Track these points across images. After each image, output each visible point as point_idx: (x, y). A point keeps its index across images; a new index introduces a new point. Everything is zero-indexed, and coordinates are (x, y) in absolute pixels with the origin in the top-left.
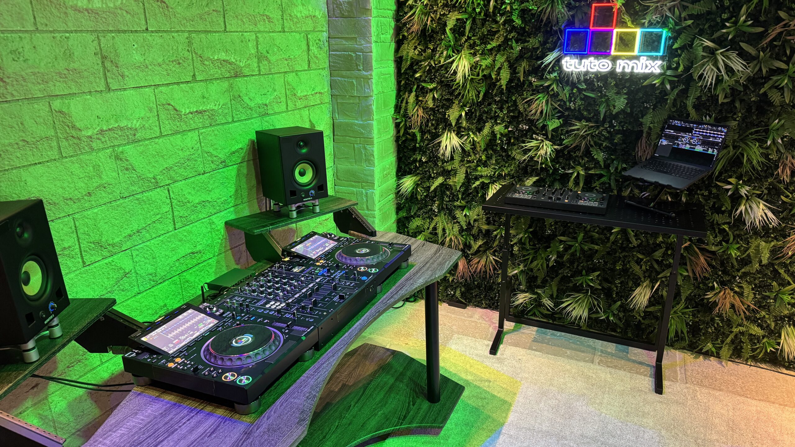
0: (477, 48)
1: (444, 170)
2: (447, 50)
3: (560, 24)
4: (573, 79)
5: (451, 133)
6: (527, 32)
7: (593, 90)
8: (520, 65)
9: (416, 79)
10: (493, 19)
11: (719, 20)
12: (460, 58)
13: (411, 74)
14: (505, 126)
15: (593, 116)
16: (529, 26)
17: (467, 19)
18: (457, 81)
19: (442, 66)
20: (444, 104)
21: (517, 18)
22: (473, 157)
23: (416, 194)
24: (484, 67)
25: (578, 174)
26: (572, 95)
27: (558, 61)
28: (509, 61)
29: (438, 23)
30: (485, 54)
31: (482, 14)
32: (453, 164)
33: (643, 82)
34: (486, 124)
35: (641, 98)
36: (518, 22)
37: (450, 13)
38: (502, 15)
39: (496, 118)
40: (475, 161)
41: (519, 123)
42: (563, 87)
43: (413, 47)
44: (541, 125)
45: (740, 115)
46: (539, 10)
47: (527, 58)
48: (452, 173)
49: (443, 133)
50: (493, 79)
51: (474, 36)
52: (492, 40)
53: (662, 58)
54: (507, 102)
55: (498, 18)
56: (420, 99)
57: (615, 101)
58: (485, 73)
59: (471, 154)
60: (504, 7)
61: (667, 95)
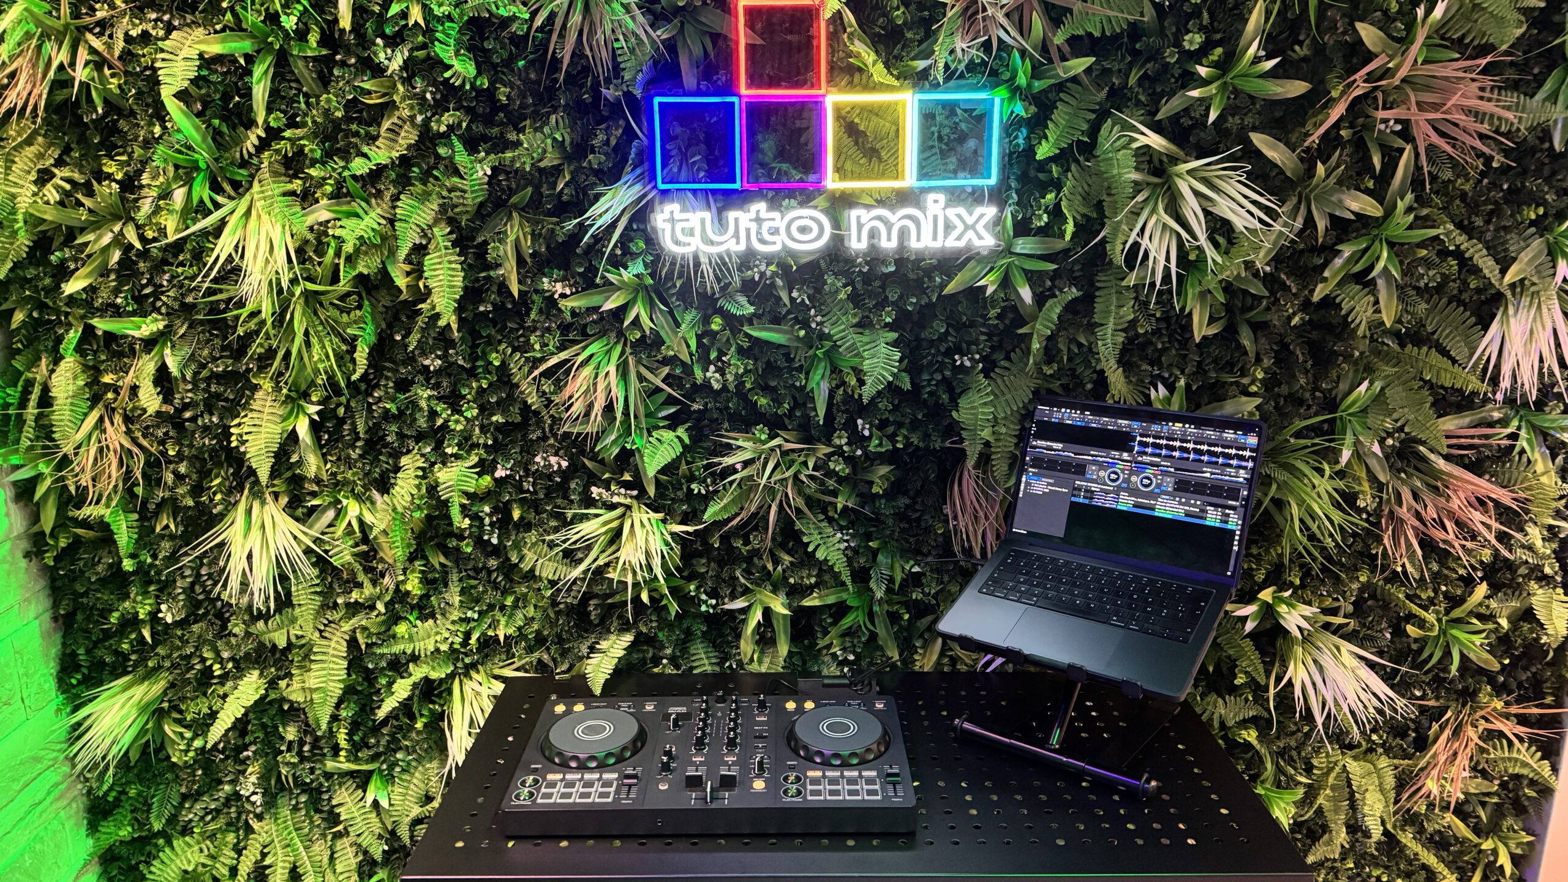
0: (313, 172)
1: (262, 645)
2: (189, 182)
3: (627, 76)
4: (704, 283)
5: (263, 503)
6: (503, 108)
7: (776, 320)
8: (501, 237)
9: (72, 300)
10: (359, 59)
11: (1171, 57)
12: (248, 213)
13: (47, 281)
14: (481, 463)
15: (791, 410)
16: (511, 85)
17: (250, 59)
18: (250, 307)
19: (178, 246)
20: (218, 396)
21: (457, 53)
22: (368, 590)
23: (162, 747)
24: (348, 248)
25: (767, 612)
26: (705, 336)
27: (640, 215)
28: (451, 221)
29: (126, 73)
30: (348, 194)
31: (313, 38)
32: (293, 621)
33: (943, 286)
34: (404, 461)
35: (943, 338)
36: (462, 68)
37: (175, 34)
38: (393, 42)
39: (437, 435)
40: (380, 607)
41: (529, 450)
42: (671, 313)
43: (33, 176)
44: (615, 451)
45: (1260, 375)
46: (539, 21)
47: (522, 210)
48: (295, 656)
49: (230, 506)
50: (400, 291)
51: (292, 124)
52: (372, 139)
53: (998, 196)
54: (472, 373)
55: (382, 56)
56: (107, 379)
57: (858, 355)
58: (362, 268)
59: (361, 577)
60: (395, 9)
61: (1023, 323)
